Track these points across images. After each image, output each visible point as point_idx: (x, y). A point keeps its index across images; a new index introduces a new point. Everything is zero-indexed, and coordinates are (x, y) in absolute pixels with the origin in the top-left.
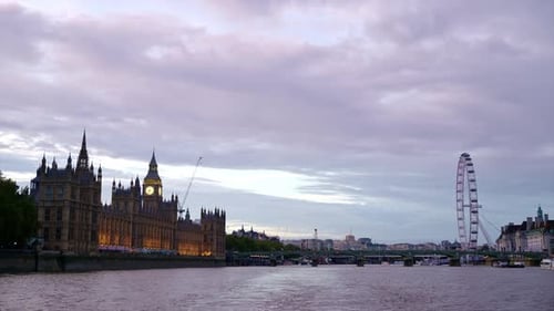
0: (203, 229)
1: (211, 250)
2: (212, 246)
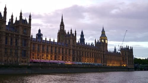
0: (122, 55)
1: (126, 64)
2: (126, 62)
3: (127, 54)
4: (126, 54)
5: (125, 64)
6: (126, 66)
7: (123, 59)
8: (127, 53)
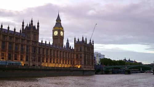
1: (81, 64)
2: (81, 61)
3: (83, 50)
4: (81, 50)
5: (79, 65)
6: (81, 67)
7: (77, 58)
8: (83, 48)
